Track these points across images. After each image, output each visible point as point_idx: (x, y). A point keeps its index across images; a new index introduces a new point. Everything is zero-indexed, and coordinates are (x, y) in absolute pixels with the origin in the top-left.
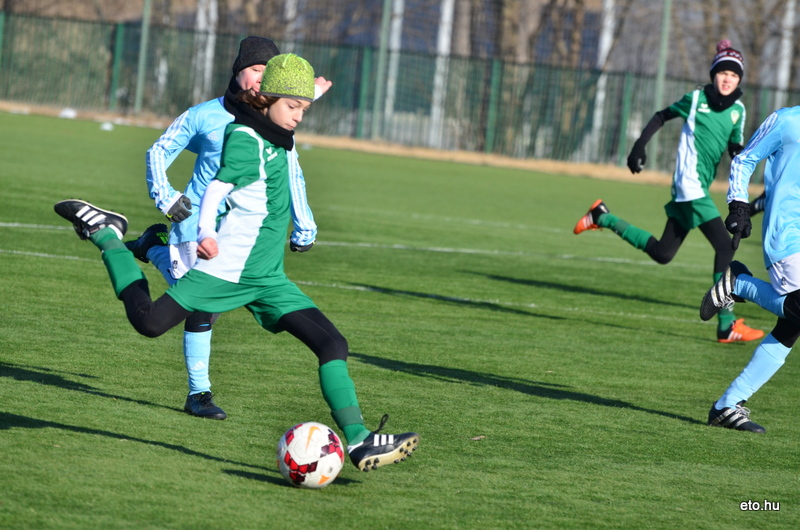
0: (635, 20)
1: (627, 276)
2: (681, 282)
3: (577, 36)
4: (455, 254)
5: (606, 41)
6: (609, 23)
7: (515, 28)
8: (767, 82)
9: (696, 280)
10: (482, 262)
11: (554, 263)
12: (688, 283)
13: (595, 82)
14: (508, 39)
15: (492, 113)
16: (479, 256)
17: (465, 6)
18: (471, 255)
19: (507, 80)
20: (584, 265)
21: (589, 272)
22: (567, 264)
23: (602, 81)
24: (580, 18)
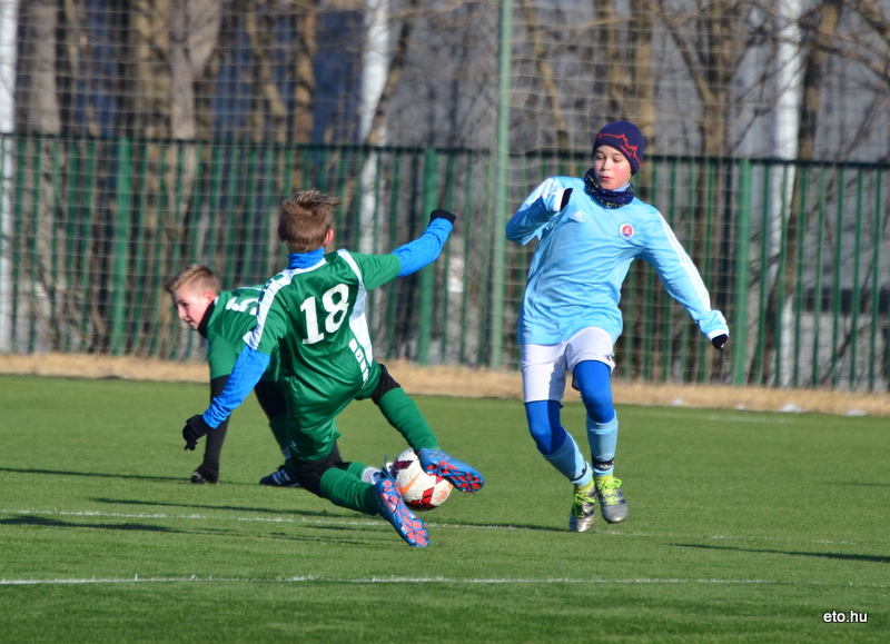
0: (434, 25)
1: (440, 615)
2: (565, 619)
3: (305, 69)
4: (42, 591)
5: (375, 76)
6: (379, 36)
7: (162, 61)
8: (751, 146)
9: (599, 612)
10: (104, 604)
11: (270, 595)
12: (582, 621)
13: (355, 172)
14: (148, 84)
15: (120, 258)
16: (97, 592)
17: (46, 15)
18: (78, 590)
19: (151, 181)
20: (340, 596)
21: (350, 611)
22: (300, 596)
23: (370, 170)
24: (309, 27)
